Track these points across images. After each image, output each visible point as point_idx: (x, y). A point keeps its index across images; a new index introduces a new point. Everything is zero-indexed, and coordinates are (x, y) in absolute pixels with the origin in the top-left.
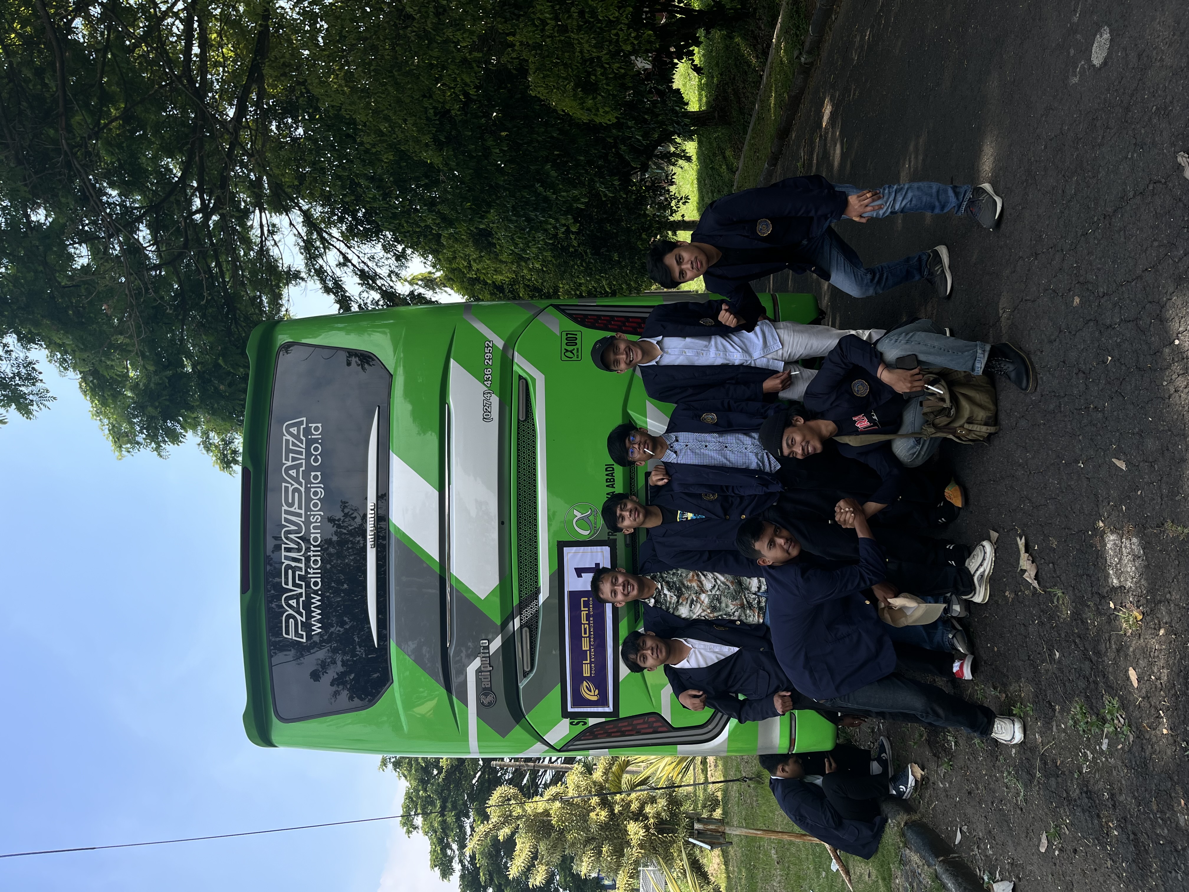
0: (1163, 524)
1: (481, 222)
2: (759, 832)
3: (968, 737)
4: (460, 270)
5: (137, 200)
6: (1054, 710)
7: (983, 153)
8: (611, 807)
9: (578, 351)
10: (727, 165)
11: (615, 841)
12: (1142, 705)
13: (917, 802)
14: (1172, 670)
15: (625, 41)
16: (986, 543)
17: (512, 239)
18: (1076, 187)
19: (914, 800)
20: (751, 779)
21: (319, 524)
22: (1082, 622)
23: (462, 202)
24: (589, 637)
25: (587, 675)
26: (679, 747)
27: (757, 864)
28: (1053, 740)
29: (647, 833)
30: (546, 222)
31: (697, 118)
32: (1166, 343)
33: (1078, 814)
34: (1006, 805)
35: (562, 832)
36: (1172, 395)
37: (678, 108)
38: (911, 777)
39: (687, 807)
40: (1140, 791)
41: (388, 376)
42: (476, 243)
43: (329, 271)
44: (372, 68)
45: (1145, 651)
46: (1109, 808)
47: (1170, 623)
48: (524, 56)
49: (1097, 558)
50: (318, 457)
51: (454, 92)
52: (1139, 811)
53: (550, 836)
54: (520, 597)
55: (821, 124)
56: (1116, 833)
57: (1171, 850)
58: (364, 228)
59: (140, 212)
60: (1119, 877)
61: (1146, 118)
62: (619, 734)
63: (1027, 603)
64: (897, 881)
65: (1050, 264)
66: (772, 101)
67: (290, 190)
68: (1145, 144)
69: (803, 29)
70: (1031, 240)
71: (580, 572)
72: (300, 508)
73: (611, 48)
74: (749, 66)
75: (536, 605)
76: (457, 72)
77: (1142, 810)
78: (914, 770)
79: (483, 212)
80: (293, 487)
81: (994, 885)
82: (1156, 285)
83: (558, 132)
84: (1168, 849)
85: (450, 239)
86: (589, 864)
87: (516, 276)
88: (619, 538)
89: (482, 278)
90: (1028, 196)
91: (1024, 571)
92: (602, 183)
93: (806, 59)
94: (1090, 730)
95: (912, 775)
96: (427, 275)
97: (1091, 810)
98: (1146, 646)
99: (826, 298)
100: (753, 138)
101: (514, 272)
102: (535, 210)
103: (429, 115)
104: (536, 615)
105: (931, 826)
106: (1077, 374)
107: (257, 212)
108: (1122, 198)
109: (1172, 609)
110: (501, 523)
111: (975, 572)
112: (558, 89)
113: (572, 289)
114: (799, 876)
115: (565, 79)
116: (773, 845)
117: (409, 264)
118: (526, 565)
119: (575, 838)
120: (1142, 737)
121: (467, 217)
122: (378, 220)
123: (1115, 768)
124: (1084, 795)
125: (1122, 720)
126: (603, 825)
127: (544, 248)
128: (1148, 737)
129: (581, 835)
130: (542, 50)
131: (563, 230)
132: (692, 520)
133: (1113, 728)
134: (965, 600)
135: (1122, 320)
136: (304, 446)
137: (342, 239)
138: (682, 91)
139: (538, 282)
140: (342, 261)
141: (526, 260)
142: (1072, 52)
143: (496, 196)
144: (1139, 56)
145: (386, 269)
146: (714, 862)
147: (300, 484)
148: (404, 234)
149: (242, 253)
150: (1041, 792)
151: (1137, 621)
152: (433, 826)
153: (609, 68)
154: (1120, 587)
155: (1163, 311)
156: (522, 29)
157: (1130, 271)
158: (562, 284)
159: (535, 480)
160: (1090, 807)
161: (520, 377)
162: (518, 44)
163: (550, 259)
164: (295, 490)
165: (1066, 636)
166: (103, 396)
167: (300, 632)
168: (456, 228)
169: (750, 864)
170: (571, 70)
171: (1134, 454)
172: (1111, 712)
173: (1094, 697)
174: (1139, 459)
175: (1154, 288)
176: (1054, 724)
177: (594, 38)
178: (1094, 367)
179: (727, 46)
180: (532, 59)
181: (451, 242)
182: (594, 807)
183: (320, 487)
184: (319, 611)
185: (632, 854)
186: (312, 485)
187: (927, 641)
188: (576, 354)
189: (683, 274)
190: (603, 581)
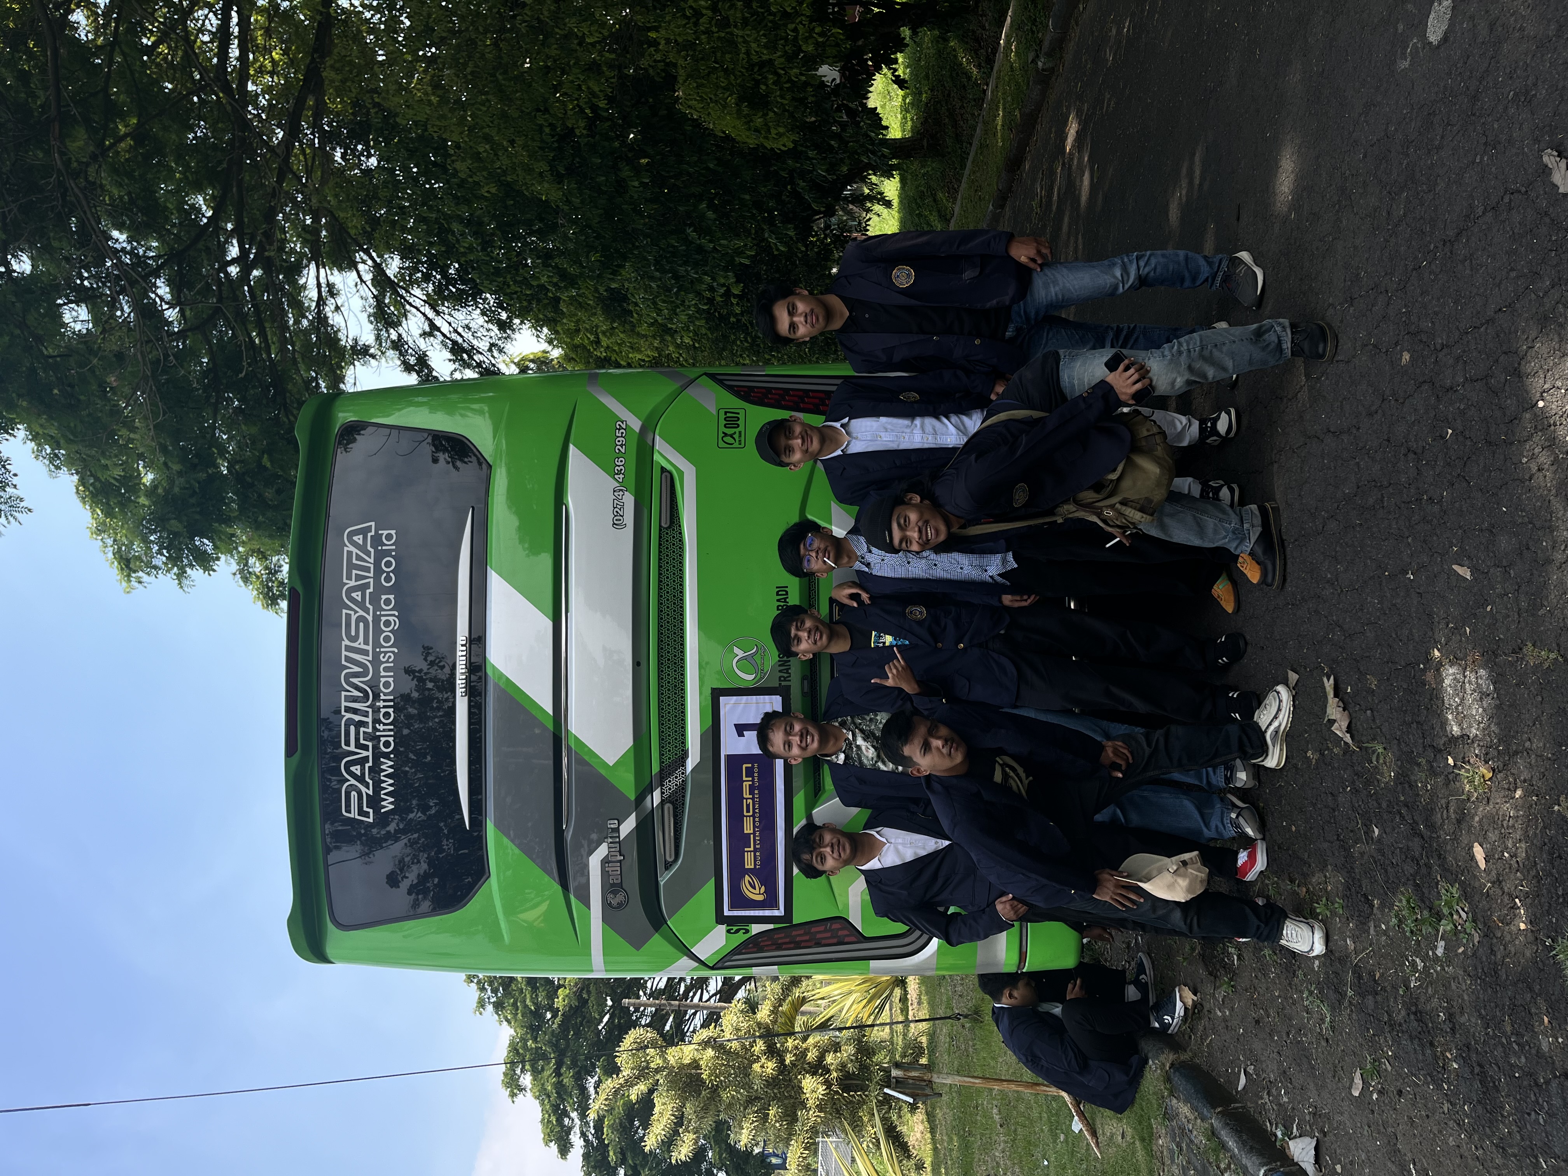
0: (1521, 649)
1: (613, 279)
2: (977, 1081)
3: (1255, 948)
4: (585, 347)
5: (152, 247)
6: (1372, 906)
7: (1281, 170)
8: (780, 1056)
9: (740, 436)
10: (939, 211)
11: (786, 1102)
12: (1491, 892)
13: (1187, 1037)
14: (1532, 843)
15: (806, 39)
16: (1280, 688)
17: (655, 303)
18: (1405, 206)
20: (966, 1016)
21: (392, 665)
22: (1410, 786)
23: (588, 253)
24: (753, 816)
25: (749, 867)
26: (873, 964)
27: (973, 1130)
28: (1370, 946)
29: (828, 1091)
30: (700, 281)
31: (899, 147)
32: (1526, 405)
33: (1405, 1042)
34: (1306, 1035)
35: (715, 1090)
36: (1533, 475)
37: (874, 133)
38: (1179, 1004)
39: (882, 1058)
40: (1488, 1007)
41: (485, 466)
42: (606, 310)
43: (411, 343)
44: (469, 70)
45: (1493, 820)
46: (1447, 1032)
47: (1530, 781)
48: (672, 58)
49: (1431, 699)
50: (391, 574)
51: (578, 105)
52: (1487, 1034)
53: (700, 1094)
54: (661, 762)
55: (1064, 148)
56: (1456, 1066)
57: (1530, 1085)
58: (457, 289)
59: (157, 263)
60: (1459, 1124)
61: (1500, 108)
62: (792, 946)
63: (1336, 765)
64: (1161, 1142)
65: (1371, 310)
66: (999, 120)
68: (1499, 143)
69: (1041, 23)
70: (1345, 281)
71: (741, 729)
72: (366, 642)
73: (787, 48)
74: (969, 78)
75: (683, 773)
76: (582, 78)
77: (1491, 1033)
78: (1184, 995)
79: (616, 266)
80: (357, 615)
81: (1291, 1143)
82: (1513, 329)
83: (716, 162)
84: (1525, 1083)
85: (571, 304)
86: (751, 1132)
87: (659, 354)
89: (613, 359)
90: (1341, 222)
91: (1332, 722)
92: (772, 232)
93: (1044, 64)
94: (1421, 931)
95: (1181, 1001)
96: (540, 355)
97: (1421, 1037)
98: (1497, 814)
100: (974, 172)
101: (657, 348)
102: (686, 263)
103: (544, 135)
104: (683, 787)
105: (1205, 1068)
106: (1405, 455)
107: (313, 266)
108: (1468, 216)
109: (1533, 761)
110: (636, 664)
111: (1267, 727)
112: (716, 102)
114: (1029, 1143)
115: (726, 89)
116: (995, 1102)
117: (517, 336)
118: (669, 720)
119: (733, 1097)
120: (1492, 935)
121: (594, 272)
122: (476, 277)
123: (1454, 979)
124: (1412, 1017)
125: (1464, 915)
126: (770, 1080)
127: (697, 316)
128: (1499, 935)
129: (741, 1094)
130: (695, 50)
131: (722, 291)
132: (892, 646)
133: (1451, 925)
134: (1254, 764)
135: (1466, 378)
136: (372, 561)
137: (428, 301)
138: (880, 111)
140: (427, 329)
141: (672, 333)
142: (1401, 27)
143: (633, 245)
144: (1492, 27)
145: (486, 341)
146: (916, 1129)
147: (367, 611)
148: (510, 296)
149: (291, 321)
150: (1354, 1016)
151: (1485, 781)
152: (545, 1089)
154: (1462, 736)
155: (1523, 363)
156: (669, 22)
157: (1478, 313)
159: (682, 607)
160: (1420, 1033)
161: (663, 470)
162: (663, 42)
163: (704, 331)
164: (360, 619)
165: (1388, 806)
166: (108, 504)
167: (365, 809)
168: (579, 289)
169: (964, 1130)
170: (732, 77)
171: (1483, 558)
172: (1448, 904)
173: (1426, 885)
174: (1489, 564)
175: (1510, 333)
176: (1372, 924)
177: (764, 35)
178: (1429, 444)
179: (940, 51)
180: (681, 62)
181: (572, 309)
182: (758, 1056)
183: (394, 615)
184: (391, 781)
185: (808, 1119)
186: (383, 613)
187: (1202, 825)
188: (737, 439)
189: (794, 328)
190: (773, 731)
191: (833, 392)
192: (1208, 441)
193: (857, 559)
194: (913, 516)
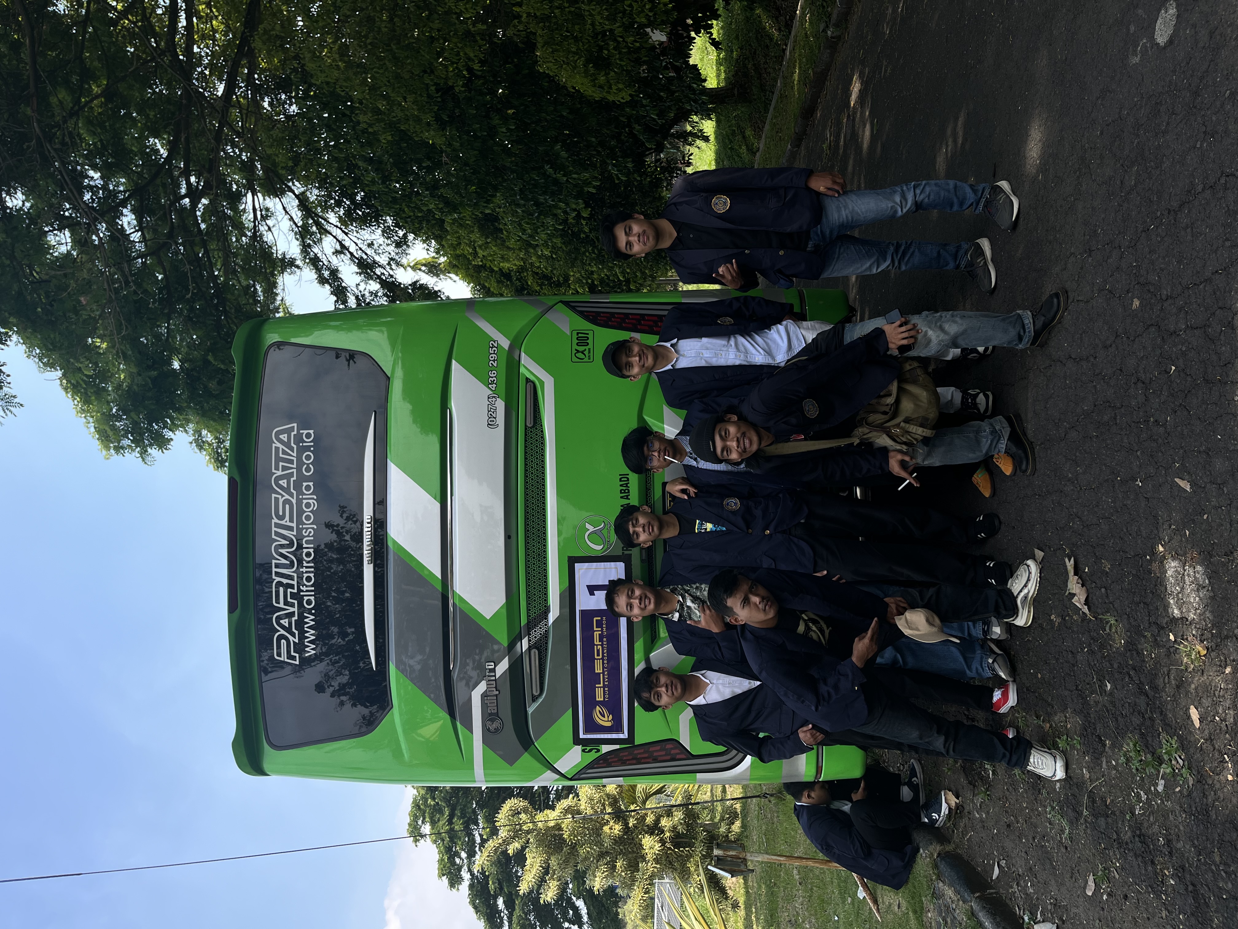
0: (1232, 553)
1: (486, 206)
2: (782, 859)
4: (465, 256)
5: (120, 184)
6: (1104, 745)
7: (1030, 138)
8: (625, 820)
9: (589, 352)
10: (747, 146)
11: (630, 856)
12: (1204, 746)
13: (950, 832)
15: (639, 13)
16: (1029, 562)
17: (520, 225)
18: (1136, 178)
19: (948, 828)
20: (772, 795)
21: (312, 538)
22: (1138, 653)
23: (466, 185)
24: (602, 659)
25: (600, 699)
26: (699, 776)
27: (778, 883)
28: (1103, 777)
29: (663, 847)
30: (556, 207)
31: (716, 95)
33: (1130, 858)
34: (1048, 842)
35: (574, 847)
37: (695, 86)
38: (944, 806)
40: (1200, 839)
41: (384, 378)
42: (482, 228)
43: (325, 260)
44: (369, 41)
45: (1207, 690)
46: (1165, 854)
48: (532, 28)
49: (1156, 586)
50: (311, 466)
51: (457, 68)
52: (1199, 860)
53: (562, 850)
54: (528, 616)
55: (849, 103)
56: (1172, 882)
58: (363, 212)
59: (124, 195)
61: (1218, 103)
62: (634, 762)
63: (1075, 629)
64: (930, 915)
65: (1106, 261)
66: (796, 76)
67: (284, 172)
68: (1217, 133)
70: (1084, 235)
71: (592, 589)
72: (291, 521)
73: (624, 20)
74: (771, 40)
75: (546, 625)
76: (460, 45)
77: (1203, 860)
78: (948, 798)
79: (489, 196)
80: (284, 498)
82: (1227, 289)
83: (568, 111)
84: (1232, 905)
85: (454, 224)
86: (602, 879)
87: (524, 263)
88: (635, 553)
89: (488, 265)
90: (1081, 186)
91: (1072, 595)
92: (614, 165)
93: (833, 33)
94: (1145, 770)
95: (946, 802)
96: (430, 260)
97: (1144, 855)
98: (1210, 684)
99: (854, 291)
100: (776, 117)
101: (522, 259)
102: (545, 193)
103: (430, 92)
104: (546, 635)
105: (966, 858)
106: (1135, 383)
107: (249, 195)
108: (1189, 191)
110: (508, 537)
111: (1019, 594)
112: (568, 64)
113: (583, 277)
114: (823, 900)
115: (575, 53)
117: (409, 251)
118: (534, 582)
119: (588, 852)
120: (1204, 782)
121: (471, 201)
122: (377, 204)
123: (1172, 812)
124: (1137, 839)
125: (1181, 762)
126: (617, 839)
127: (554, 234)
128: (1210, 782)
129: (594, 850)
130: (550, 22)
131: (574, 215)
132: (711, 532)
133: (1170, 769)
134: (1007, 622)
135: (1188, 325)
136: (295, 455)
137: (339, 225)
138: (699, 66)
139: (547, 270)
140: (338, 248)
141: (535, 247)
142: (1132, 28)
143: (503, 178)
144: (1211, 35)
145: (385, 257)
147: (291, 495)
148: (405, 219)
149: (234, 239)
150: (1089, 831)
151: (1200, 656)
152: (440, 835)
153: (624, 41)
154: (1182, 618)
155: (1236, 318)
157: (1199, 272)
158: (573, 271)
159: (544, 491)
160: (1143, 852)
161: (528, 380)
162: (525, 15)
163: (560, 245)
164: (286, 502)
165: (1119, 667)
166: (86, 393)
167: (293, 653)
168: (460, 213)
169: (770, 881)
170: (581, 44)
171: (1200, 475)
172: (1168, 753)
173: (1150, 735)
174: (1206, 480)
175: (1225, 292)
176: (1104, 760)
177: (606, 9)
178: (1155, 377)
179: (747, 17)
180: (540, 32)
181: (455, 228)
182: (607, 820)
183: (313, 499)
184: (313, 632)
185: (647, 869)
186: (304, 497)
187: (965, 667)
188: (587, 355)
189: (630, 246)
190: (618, 595)
191: (664, 316)
192: (969, 357)
193: (686, 455)
194: (732, 430)
